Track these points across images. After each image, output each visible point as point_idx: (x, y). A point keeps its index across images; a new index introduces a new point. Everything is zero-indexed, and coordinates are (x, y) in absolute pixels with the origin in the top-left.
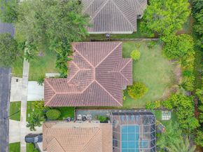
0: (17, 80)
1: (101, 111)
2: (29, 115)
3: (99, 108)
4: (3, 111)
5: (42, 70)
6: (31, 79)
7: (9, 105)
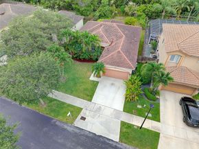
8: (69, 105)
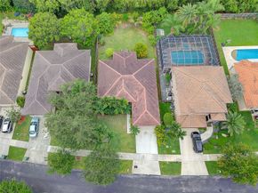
0: (136, 167)
1: (162, 81)
2: (174, 151)
3: (158, 82)
4: (172, 183)
5: (124, 138)
6: (134, 150)
7: (165, 176)
8: (123, 161)
